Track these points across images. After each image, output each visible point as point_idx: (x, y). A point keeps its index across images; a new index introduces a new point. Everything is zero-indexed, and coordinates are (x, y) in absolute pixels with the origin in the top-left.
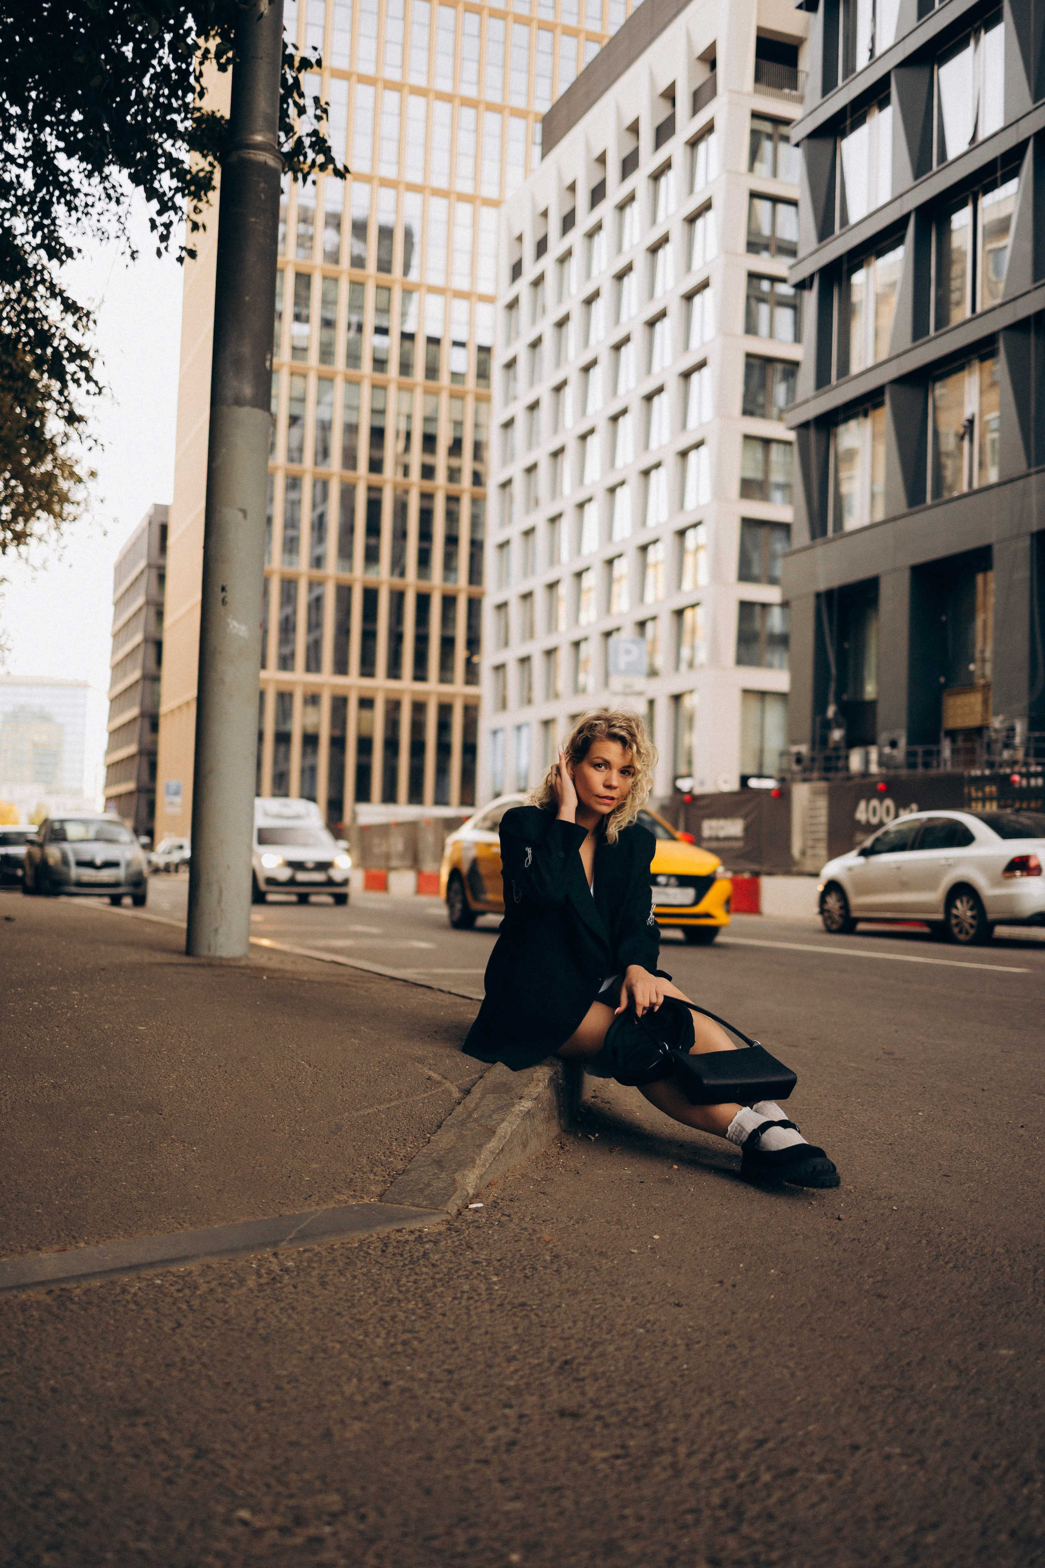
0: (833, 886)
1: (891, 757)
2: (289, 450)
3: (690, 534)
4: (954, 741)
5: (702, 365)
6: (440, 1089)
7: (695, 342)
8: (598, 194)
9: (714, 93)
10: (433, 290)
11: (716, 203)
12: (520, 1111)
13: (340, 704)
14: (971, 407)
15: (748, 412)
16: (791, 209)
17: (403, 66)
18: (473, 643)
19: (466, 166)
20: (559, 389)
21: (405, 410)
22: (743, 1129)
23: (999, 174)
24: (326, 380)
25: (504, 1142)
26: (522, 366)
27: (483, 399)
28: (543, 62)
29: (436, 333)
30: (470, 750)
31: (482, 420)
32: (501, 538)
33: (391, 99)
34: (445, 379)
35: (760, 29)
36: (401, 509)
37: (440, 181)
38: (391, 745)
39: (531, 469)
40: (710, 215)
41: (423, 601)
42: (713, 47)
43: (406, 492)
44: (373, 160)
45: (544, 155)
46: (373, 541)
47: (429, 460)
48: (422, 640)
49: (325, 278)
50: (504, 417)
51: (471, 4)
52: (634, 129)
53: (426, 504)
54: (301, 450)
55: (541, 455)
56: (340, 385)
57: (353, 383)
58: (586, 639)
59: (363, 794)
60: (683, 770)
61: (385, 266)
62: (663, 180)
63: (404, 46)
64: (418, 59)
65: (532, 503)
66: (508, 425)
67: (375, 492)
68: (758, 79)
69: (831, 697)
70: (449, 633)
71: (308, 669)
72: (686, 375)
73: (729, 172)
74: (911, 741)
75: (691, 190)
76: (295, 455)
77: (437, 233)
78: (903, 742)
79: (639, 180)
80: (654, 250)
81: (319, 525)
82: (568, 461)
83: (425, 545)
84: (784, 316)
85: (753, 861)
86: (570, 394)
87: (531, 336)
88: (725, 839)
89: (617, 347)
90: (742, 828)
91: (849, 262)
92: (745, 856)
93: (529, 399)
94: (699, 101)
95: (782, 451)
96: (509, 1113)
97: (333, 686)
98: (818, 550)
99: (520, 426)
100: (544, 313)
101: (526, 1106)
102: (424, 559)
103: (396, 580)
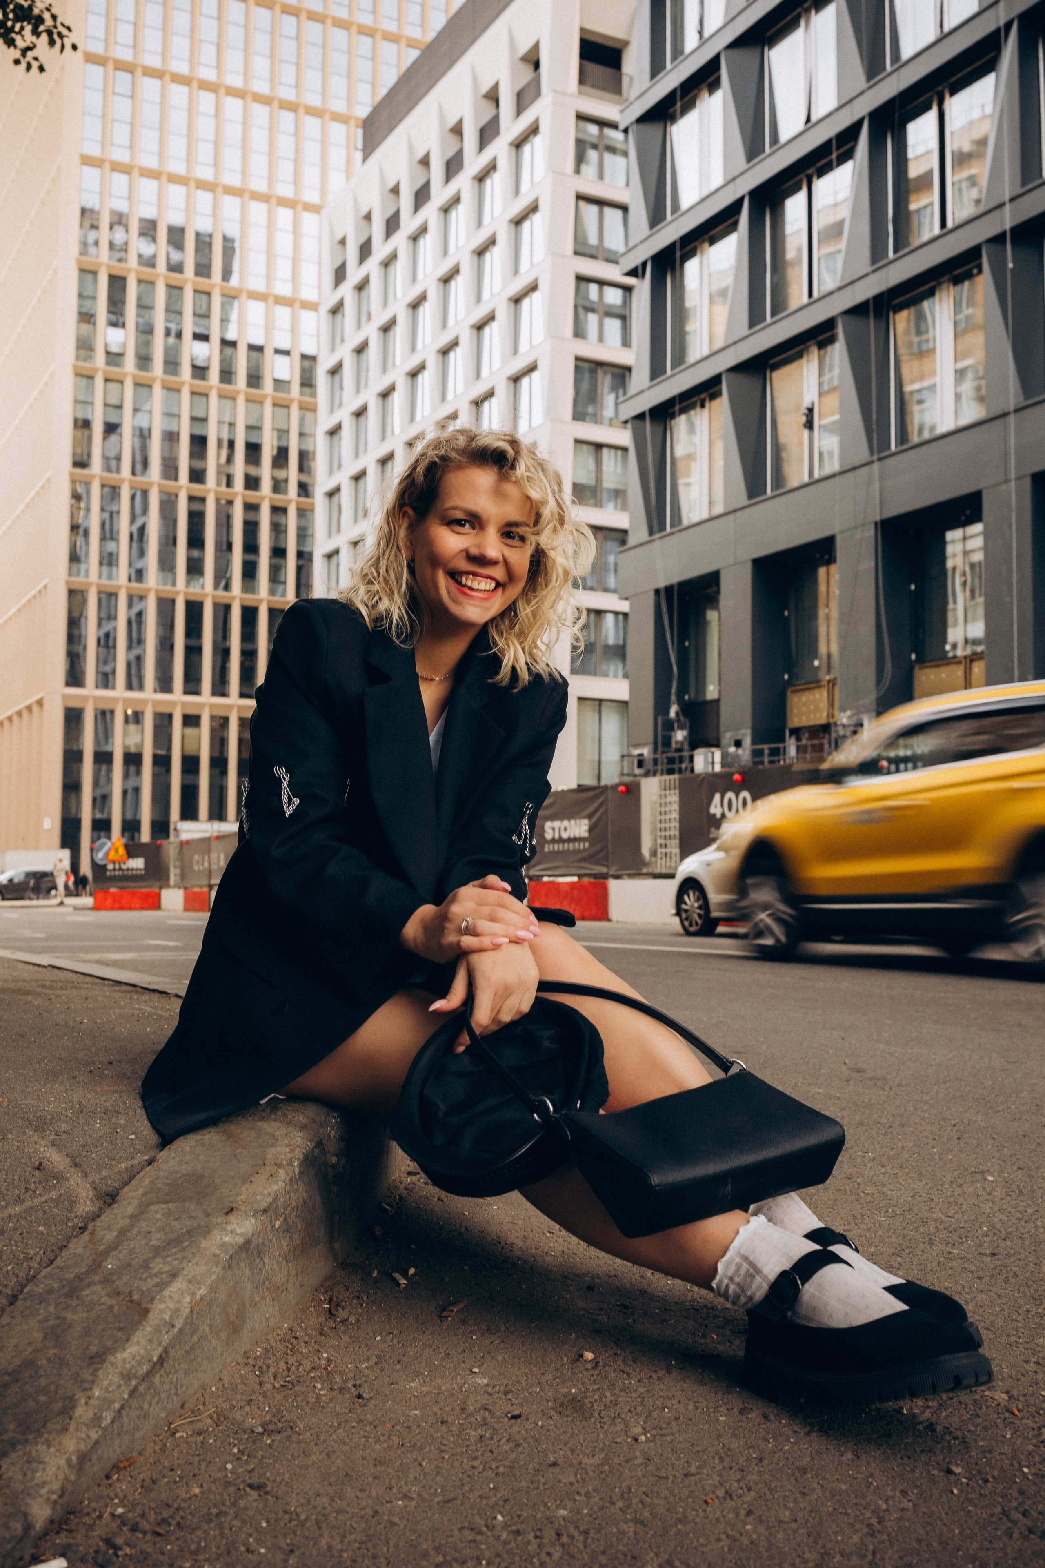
0: (690, 884)
1: (736, 757)
2: (106, 458)
4: (798, 739)
5: (532, 369)
6: (54, 1194)
7: (524, 346)
8: (422, 196)
9: (538, 93)
10: (254, 295)
11: (542, 205)
12: (223, 1245)
13: (163, 721)
14: (810, 396)
15: (579, 416)
16: (619, 213)
17: (219, 66)
19: (286, 170)
20: (385, 395)
21: (227, 418)
22: (755, 1270)
23: (834, 155)
24: (143, 386)
25: (166, 1339)
26: (348, 372)
27: (309, 408)
28: (364, 68)
29: (258, 341)
31: (308, 428)
32: (329, 547)
33: (207, 99)
34: (268, 386)
35: (583, 30)
36: (224, 522)
37: (259, 185)
38: (219, 765)
39: (359, 477)
40: (537, 218)
41: (249, 614)
42: (536, 47)
43: (230, 503)
44: (188, 161)
45: (365, 159)
46: (195, 553)
47: (253, 471)
48: (249, 655)
49: (140, 281)
50: (331, 424)
51: (290, 6)
52: (457, 130)
53: (251, 516)
54: (118, 459)
55: (369, 461)
56: (158, 392)
57: (173, 390)
59: (189, 812)
61: (204, 270)
62: (488, 182)
63: (219, 46)
64: (234, 59)
65: (360, 513)
66: (334, 431)
67: (196, 500)
68: (582, 81)
69: (673, 698)
71: (130, 687)
72: (516, 379)
73: (554, 172)
74: (754, 743)
75: (517, 192)
76: (113, 464)
77: (257, 238)
78: (747, 742)
79: (463, 181)
80: (480, 253)
81: (139, 537)
83: (250, 557)
84: (613, 326)
85: (598, 864)
86: (398, 399)
87: (355, 341)
88: (570, 840)
89: (445, 352)
90: (587, 828)
91: (682, 248)
92: (590, 858)
93: (356, 405)
94: (522, 101)
95: (616, 456)
96: (194, 1254)
97: (155, 703)
98: (657, 545)
99: (347, 433)
100: (369, 318)
101: (239, 1231)
102: (250, 571)
103: (221, 593)
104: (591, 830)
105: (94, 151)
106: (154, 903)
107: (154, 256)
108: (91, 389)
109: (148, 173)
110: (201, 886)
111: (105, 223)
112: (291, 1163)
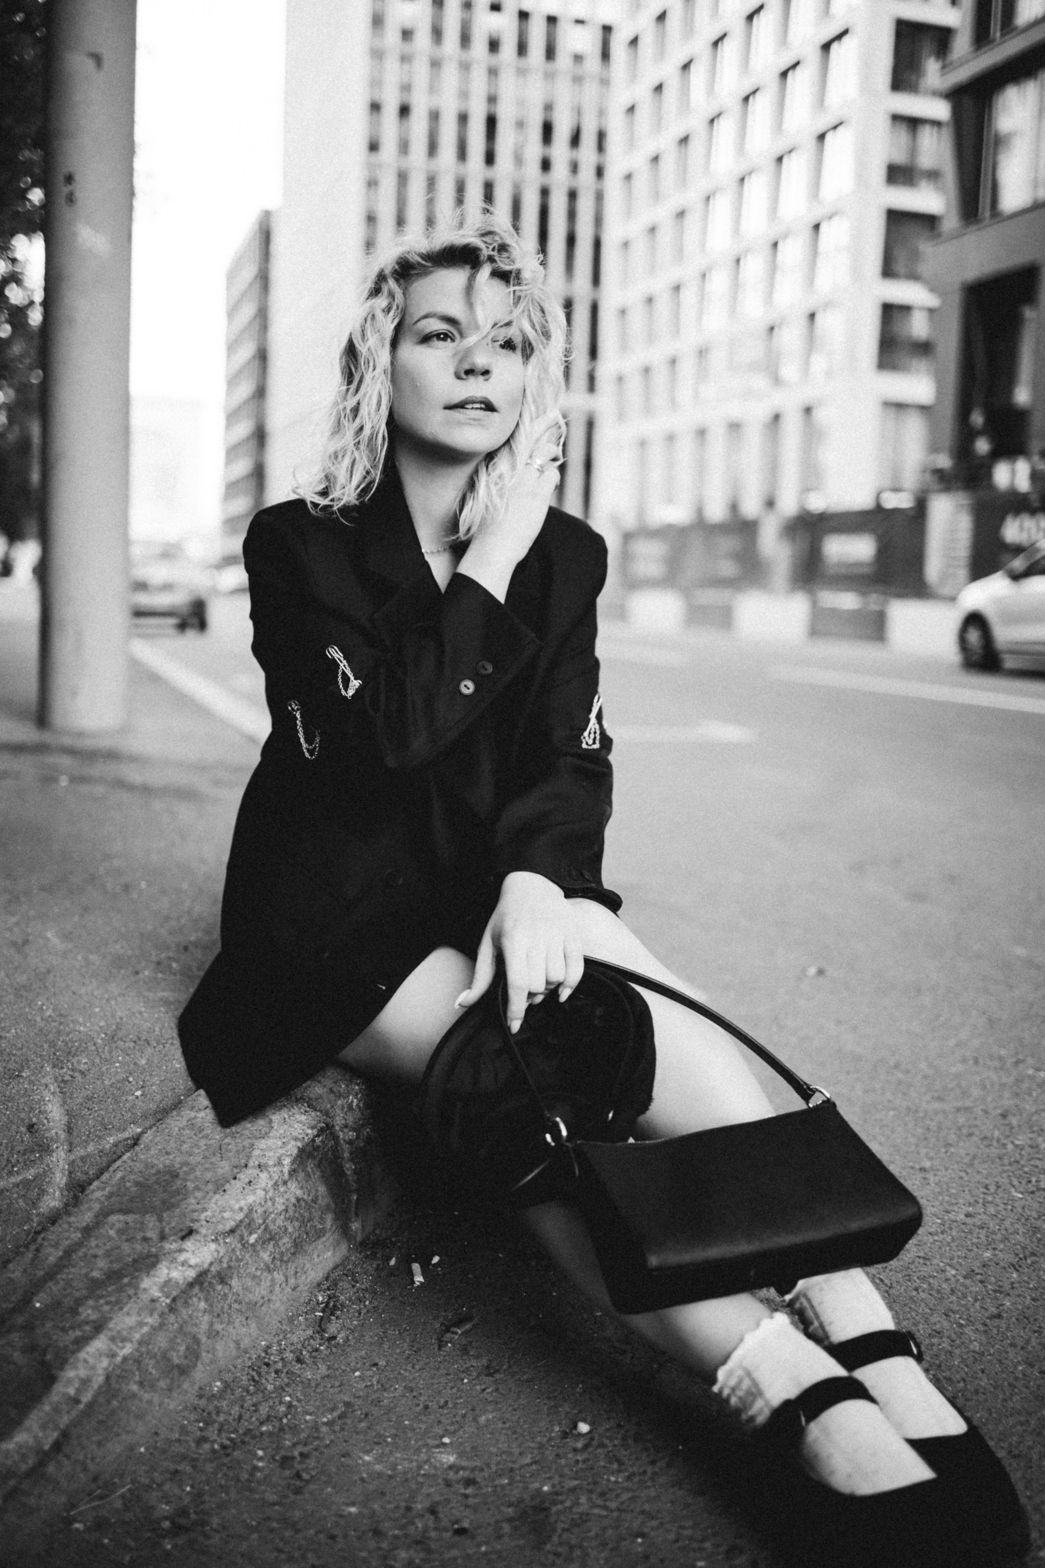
0: (975, 620)
3: (825, 227)
5: (843, 33)
7: (836, 9)
12: (168, 1284)
15: (897, 85)
24: (436, 64)
25: (65, 1420)
26: (647, 44)
27: (604, 83)
29: (554, 11)
31: (606, 105)
32: (622, 237)
34: (563, 60)
39: (655, 160)
43: (523, 185)
47: (547, 151)
50: (627, 102)
53: (544, 200)
55: (666, 143)
56: (451, 71)
58: (712, 346)
65: (658, 195)
66: (631, 110)
67: (489, 185)
69: (978, 403)
72: (826, 47)
82: (695, 150)
86: (697, 72)
87: (655, 10)
89: (750, 17)
90: (873, 548)
93: (655, 80)
95: (932, 134)
96: (130, 1297)
99: (644, 112)
101: (193, 1262)
104: (878, 550)
108: (383, 69)
112: (279, 1163)
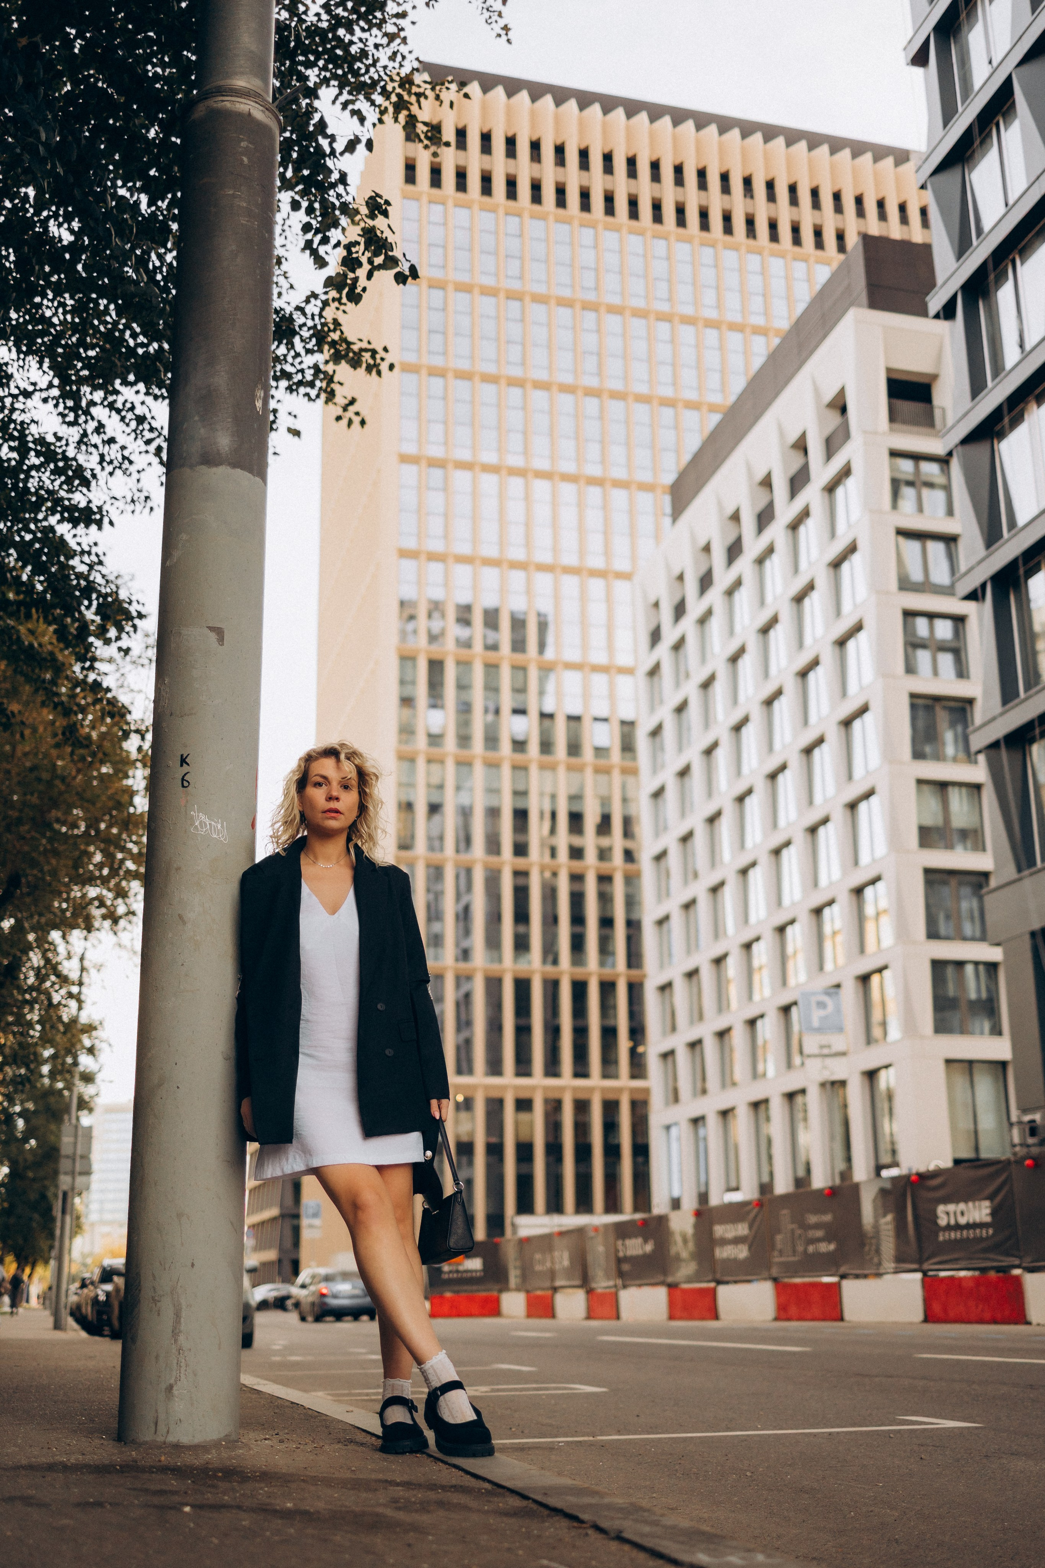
2: (430, 839)
3: (869, 892)
5: (863, 710)
8: (734, 551)
9: (847, 436)
10: (570, 666)
11: (860, 545)
13: (495, 1106)
15: (918, 755)
16: (942, 545)
17: (526, 452)
18: (637, 1032)
19: (596, 542)
20: (710, 751)
21: (548, 789)
24: (464, 764)
26: (669, 733)
27: (631, 771)
28: (667, 437)
29: (575, 711)
30: (641, 1151)
31: (630, 794)
32: (659, 913)
33: (516, 484)
34: (588, 754)
35: (889, 370)
36: (550, 894)
37: (570, 559)
38: (554, 1150)
39: (686, 838)
40: (856, 558)
41: (579, 989)
42: (842, 393)
44: (501, 544)
45: (674, 522)
46: (522, 929)
47: (577, 841)
48: (580, 1032)
49: (458, 663)
50: (654, 786)
51: (592, 389)
52: (767, 483)
53: (577, 887)
54: (441, 838)
55: (696, 821)
56: (479, 769)
57: (493, 765)
58: (762, 1016)
59: (525, 1206)
60: (886, 1159)
61: (519, 645)
62: (802, 529)
63: (525, 434)
64: (541, 444)
65: (690, 876)
66: (658, 794)
67: (520, 874)
68: (892, 419)
70: (610, 1022)
71: (459, 1071)
72: (847, 723)
73: (871, 511)
75: (833, 534)
76: (437, 843)
77: (570, 609)
79: (777, 531)
80: (799, 599)
81: (465, 915)
82: (726, 825)
83: (578, 929)
84: (946, 660)
85: (1008, 1254)
86: (722, 755)
87: (675, 701)
88: (969, 1226)
89: (769, 702)
90: (988, 1211)
91: (1025, 564)
92: (997, 1247)
93: (679, 765)
94: (831, 447)
97: (487, 1087)
98: (1027, 884)
99: (671, 794)
100: (687, 676)
102: (578, 944)
103: (549, 968)
104: (993, 1214)
105: (411, 543)
106: (493, 1309)
107: (470, 639)
108: (412, 771)
109: (462, 559)
110: (543, 1289)
111: (422, 613)
